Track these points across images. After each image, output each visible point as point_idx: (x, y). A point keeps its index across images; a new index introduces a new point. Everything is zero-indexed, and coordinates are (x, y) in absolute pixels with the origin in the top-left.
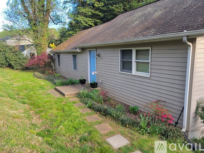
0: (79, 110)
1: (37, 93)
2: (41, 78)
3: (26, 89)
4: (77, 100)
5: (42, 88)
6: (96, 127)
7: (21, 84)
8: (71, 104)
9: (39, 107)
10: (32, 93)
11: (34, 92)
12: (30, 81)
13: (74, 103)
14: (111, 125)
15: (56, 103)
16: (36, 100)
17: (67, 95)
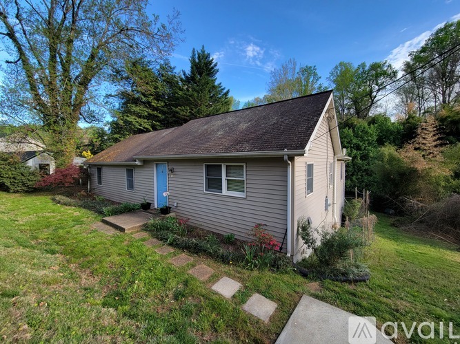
0: (156, 250)
1: (73, 231)
2: (70, 205)
3: (47, 227)
4: (145, 235)
5: (77, 221)
6: (190, 272)
7: (33, 218)
8: (139, 244)
9: (85, 256)
10: (61, 232)
11: (65, 230)
12: (49, 211)
13: (143, 240)
14: (209, 266)
15: (113, 244)
16: (75, 245)
17: (129, 229)
